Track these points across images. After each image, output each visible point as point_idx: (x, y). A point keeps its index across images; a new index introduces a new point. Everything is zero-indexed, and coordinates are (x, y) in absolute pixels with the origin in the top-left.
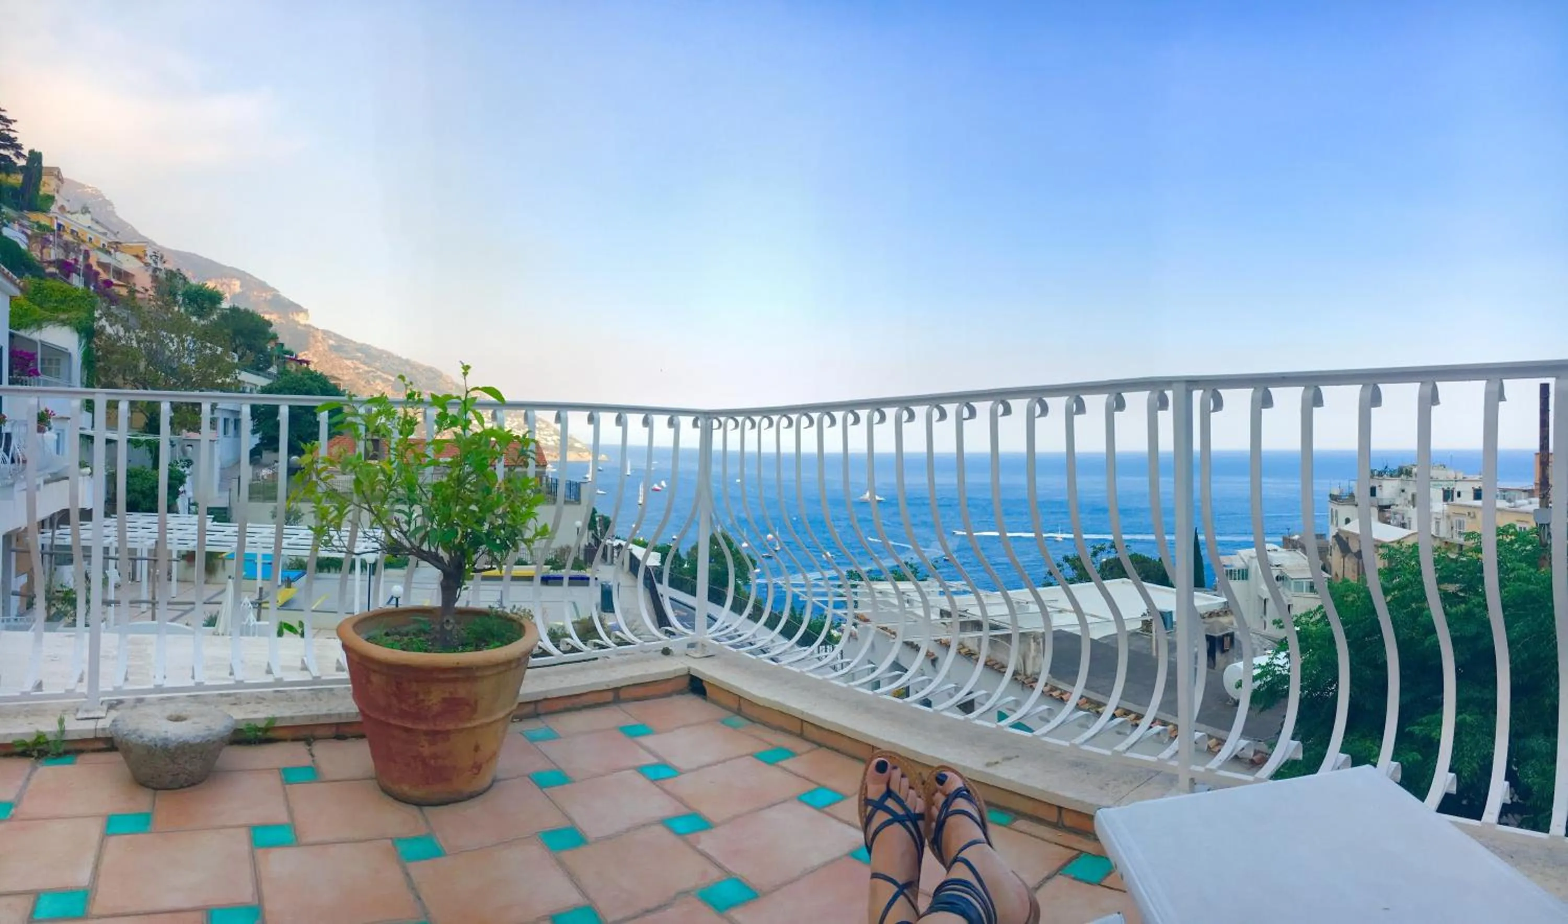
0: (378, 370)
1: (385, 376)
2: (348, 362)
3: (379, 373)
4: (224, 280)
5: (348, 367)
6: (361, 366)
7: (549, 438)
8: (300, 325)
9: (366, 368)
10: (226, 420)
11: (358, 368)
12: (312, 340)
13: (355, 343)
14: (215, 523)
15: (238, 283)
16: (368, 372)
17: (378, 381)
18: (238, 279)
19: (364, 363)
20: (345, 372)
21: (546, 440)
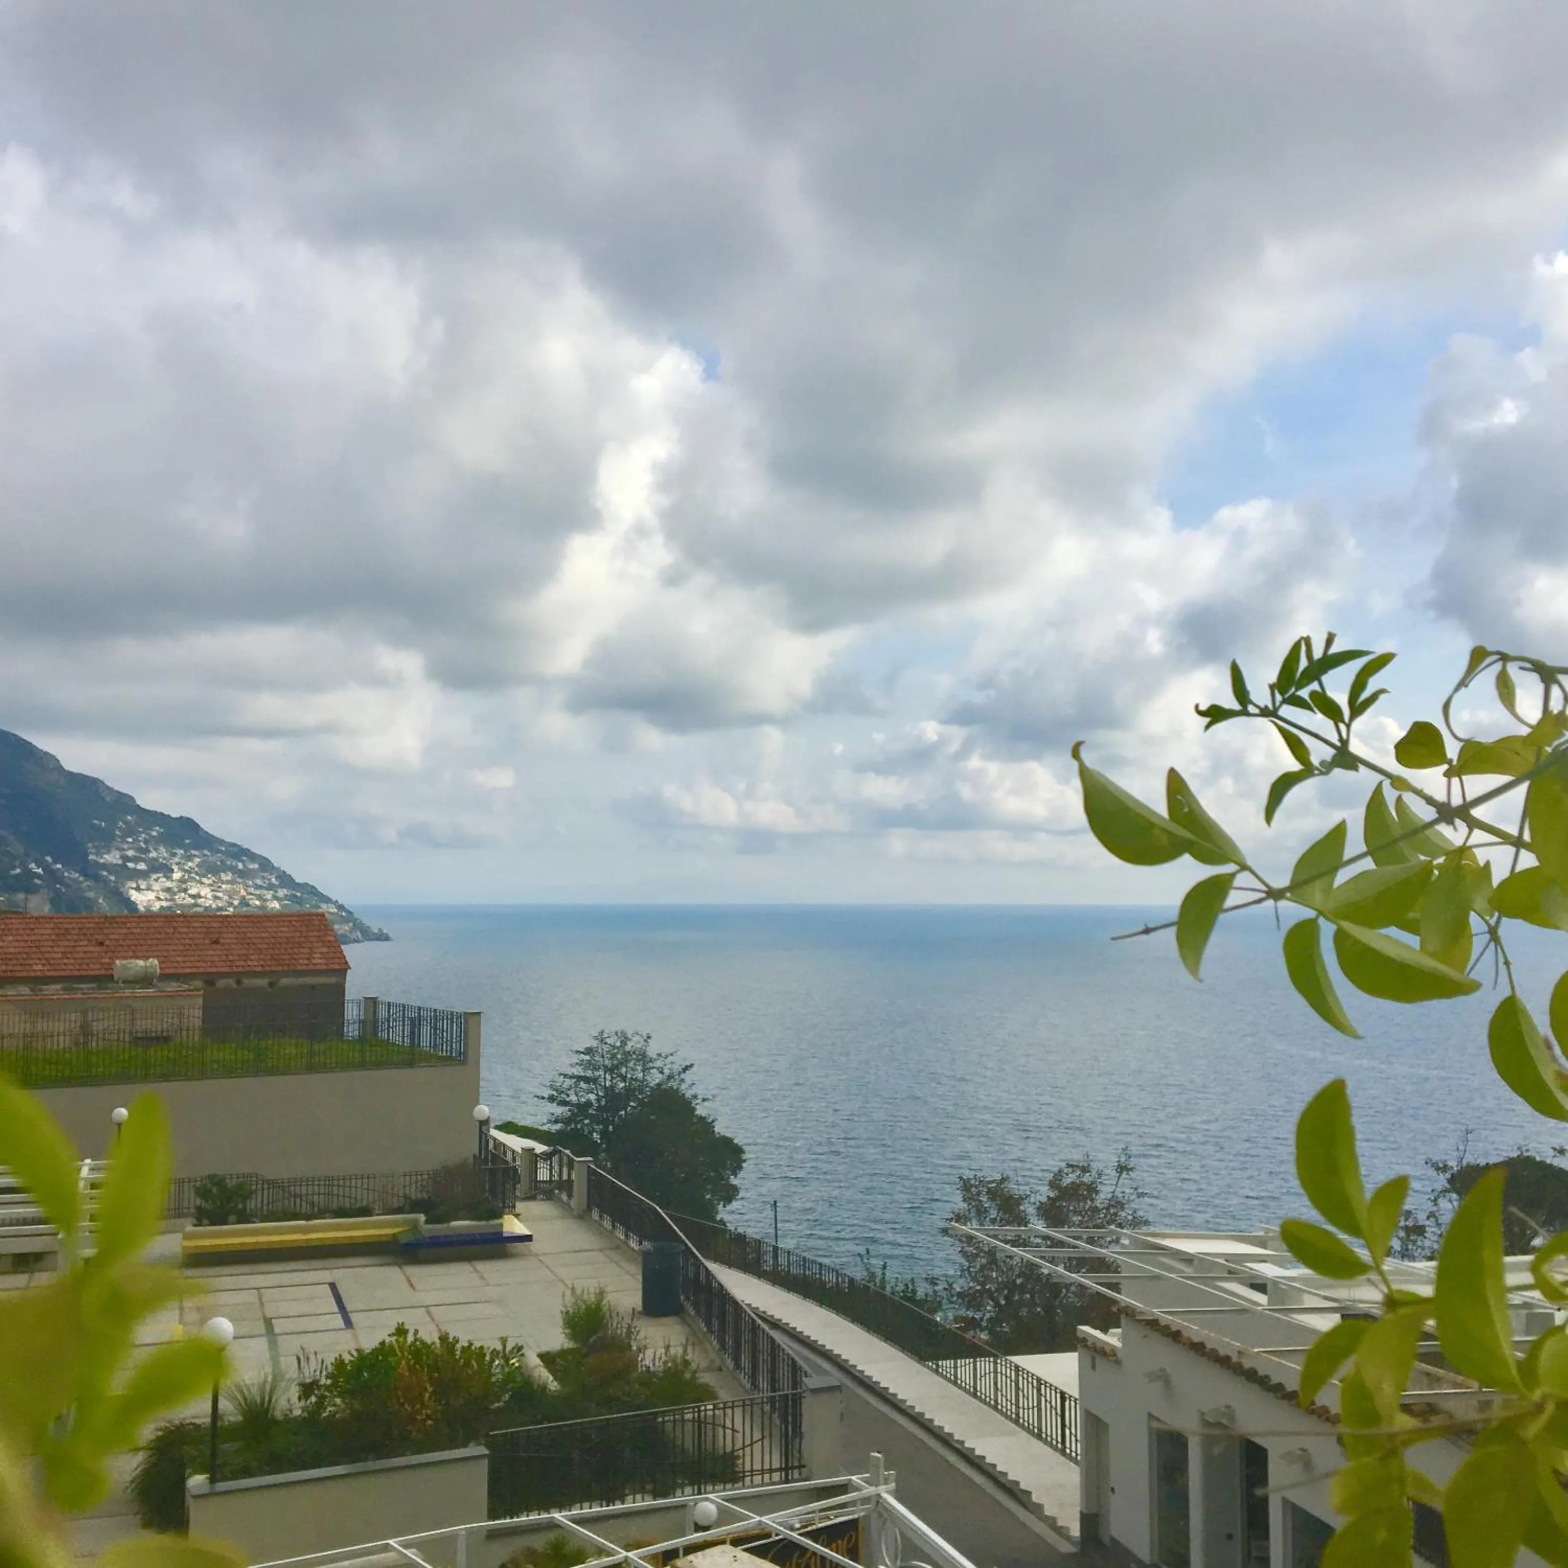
7: (267, 895)
21: (260, 897)
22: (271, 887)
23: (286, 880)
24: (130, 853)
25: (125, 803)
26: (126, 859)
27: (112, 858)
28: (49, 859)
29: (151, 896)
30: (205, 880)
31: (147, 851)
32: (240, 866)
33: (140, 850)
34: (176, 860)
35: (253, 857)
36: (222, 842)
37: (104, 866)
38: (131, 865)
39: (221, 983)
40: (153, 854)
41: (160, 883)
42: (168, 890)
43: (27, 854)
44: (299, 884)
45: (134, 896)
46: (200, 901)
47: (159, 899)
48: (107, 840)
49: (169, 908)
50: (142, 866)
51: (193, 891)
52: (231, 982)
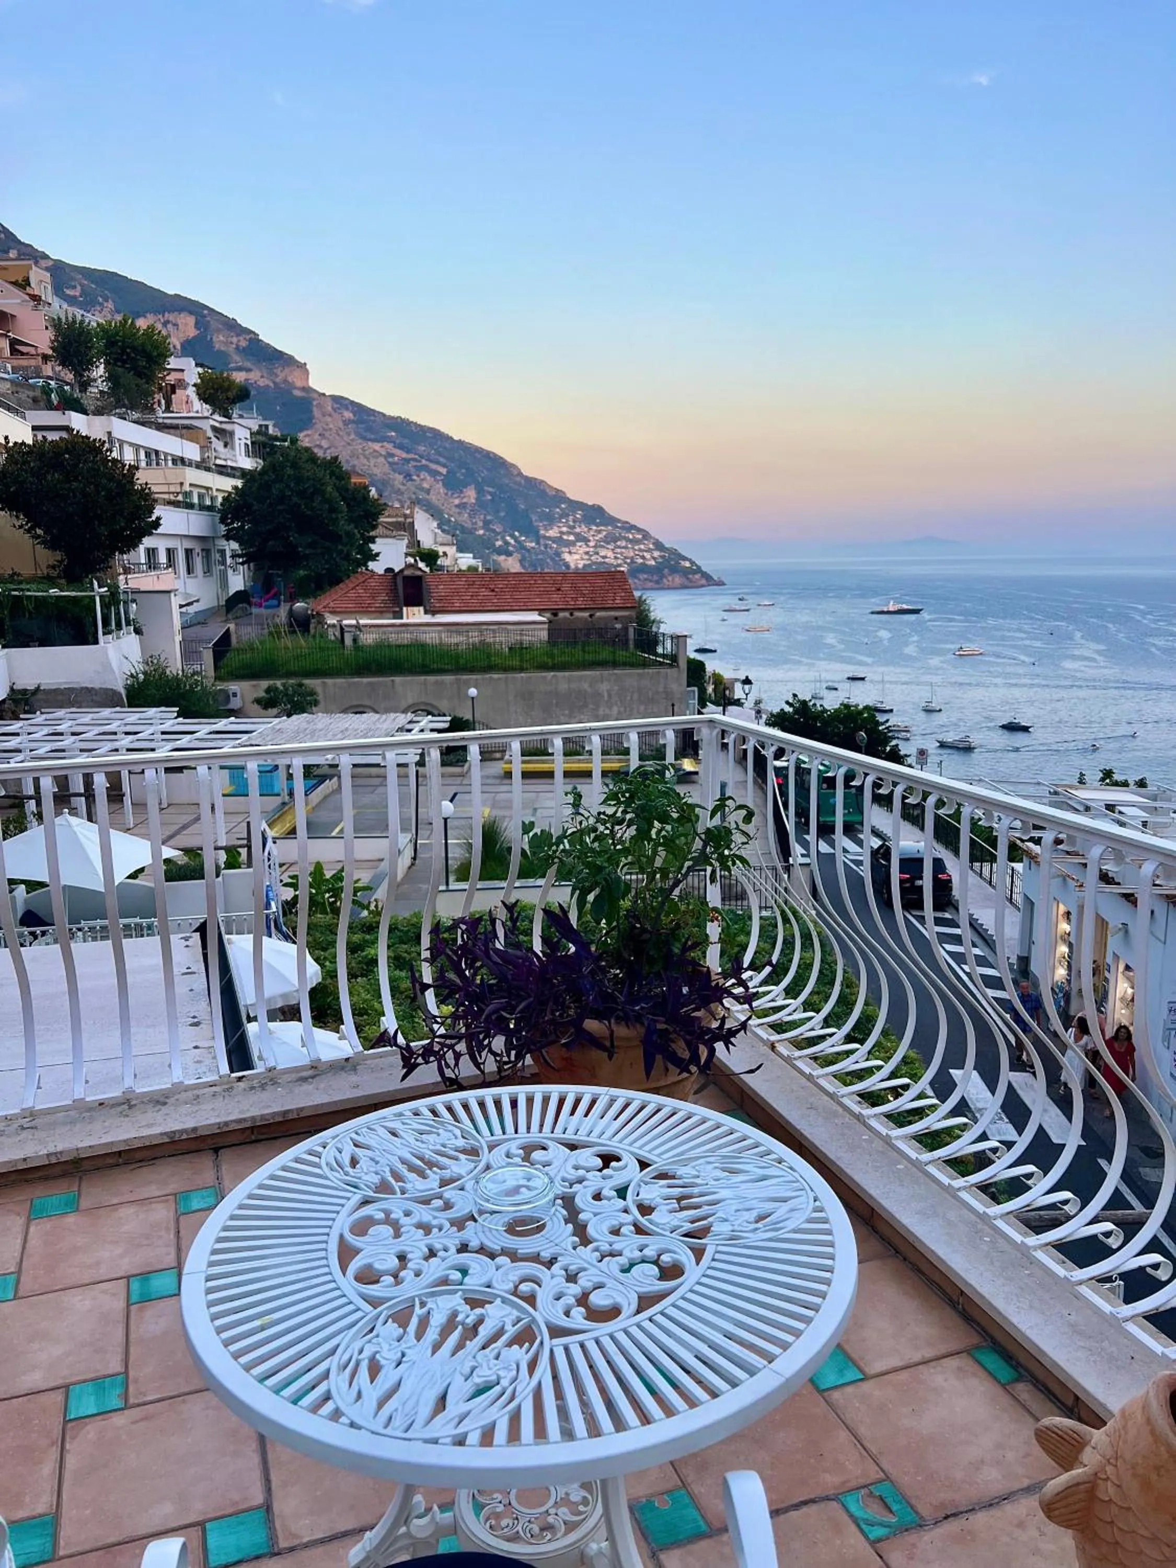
0: (422, 457)
1: (433, 466)
2: (377, 446)
3: (424, 462)
4: (171, 317)
5: (376, 454)
6: (398, 452)
7: (647, 555)
8: (296, 388)
9: (404, 455)
10: (188, 552)
11: (393, 455)
12: (316, 412)
13: (384, 415)
14: (180, 720)
15: (191, 320)
16: (407, 461)
17: (424, 474)
18: (191, 313)
19: (401, 447)
20: (372, 461)
21: (643, 557)
22: (649, 550)
23: (659, 546)
24: (565, 529)
25: (559, 497)
26: (562, 533)
27: (553, 533)
28: (517, 533)
29: (577, 557)
30: (609, 546)
31: (574, 527)
32: (631, 537)
33: (569, 527)
34: (592, 533)
35: (639, 530)
36: (619, 521)
37: (549, 538)
38: (565, 537)
39: (561, 615)
40: (578, 530)
41: (581, 548)
42: (587, 553)
43: (505, 531)
44: (667, 549)
45: (567, 557)
46: (607, 560)
47: (582, 559)
48: (551, 520)
49: (589, 565)
50: (572, 538)
51: (602, 554)
52: (567, 614)
